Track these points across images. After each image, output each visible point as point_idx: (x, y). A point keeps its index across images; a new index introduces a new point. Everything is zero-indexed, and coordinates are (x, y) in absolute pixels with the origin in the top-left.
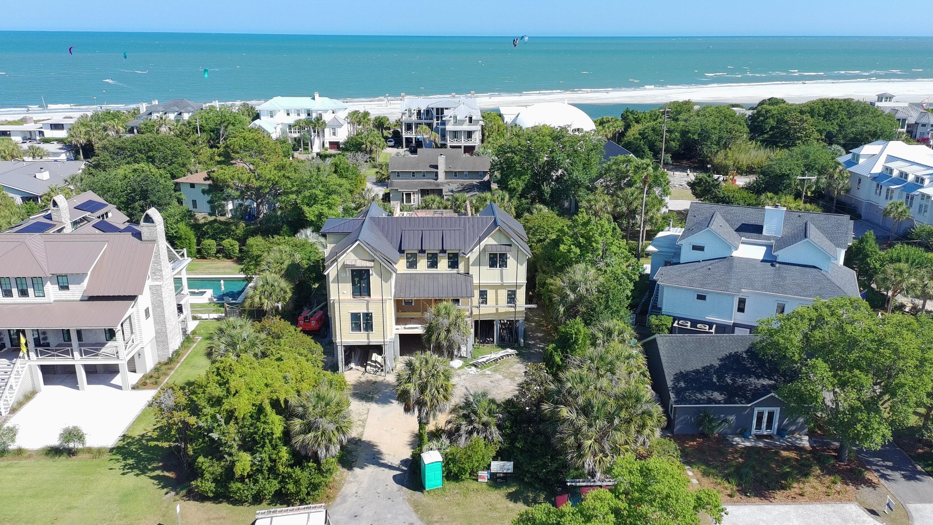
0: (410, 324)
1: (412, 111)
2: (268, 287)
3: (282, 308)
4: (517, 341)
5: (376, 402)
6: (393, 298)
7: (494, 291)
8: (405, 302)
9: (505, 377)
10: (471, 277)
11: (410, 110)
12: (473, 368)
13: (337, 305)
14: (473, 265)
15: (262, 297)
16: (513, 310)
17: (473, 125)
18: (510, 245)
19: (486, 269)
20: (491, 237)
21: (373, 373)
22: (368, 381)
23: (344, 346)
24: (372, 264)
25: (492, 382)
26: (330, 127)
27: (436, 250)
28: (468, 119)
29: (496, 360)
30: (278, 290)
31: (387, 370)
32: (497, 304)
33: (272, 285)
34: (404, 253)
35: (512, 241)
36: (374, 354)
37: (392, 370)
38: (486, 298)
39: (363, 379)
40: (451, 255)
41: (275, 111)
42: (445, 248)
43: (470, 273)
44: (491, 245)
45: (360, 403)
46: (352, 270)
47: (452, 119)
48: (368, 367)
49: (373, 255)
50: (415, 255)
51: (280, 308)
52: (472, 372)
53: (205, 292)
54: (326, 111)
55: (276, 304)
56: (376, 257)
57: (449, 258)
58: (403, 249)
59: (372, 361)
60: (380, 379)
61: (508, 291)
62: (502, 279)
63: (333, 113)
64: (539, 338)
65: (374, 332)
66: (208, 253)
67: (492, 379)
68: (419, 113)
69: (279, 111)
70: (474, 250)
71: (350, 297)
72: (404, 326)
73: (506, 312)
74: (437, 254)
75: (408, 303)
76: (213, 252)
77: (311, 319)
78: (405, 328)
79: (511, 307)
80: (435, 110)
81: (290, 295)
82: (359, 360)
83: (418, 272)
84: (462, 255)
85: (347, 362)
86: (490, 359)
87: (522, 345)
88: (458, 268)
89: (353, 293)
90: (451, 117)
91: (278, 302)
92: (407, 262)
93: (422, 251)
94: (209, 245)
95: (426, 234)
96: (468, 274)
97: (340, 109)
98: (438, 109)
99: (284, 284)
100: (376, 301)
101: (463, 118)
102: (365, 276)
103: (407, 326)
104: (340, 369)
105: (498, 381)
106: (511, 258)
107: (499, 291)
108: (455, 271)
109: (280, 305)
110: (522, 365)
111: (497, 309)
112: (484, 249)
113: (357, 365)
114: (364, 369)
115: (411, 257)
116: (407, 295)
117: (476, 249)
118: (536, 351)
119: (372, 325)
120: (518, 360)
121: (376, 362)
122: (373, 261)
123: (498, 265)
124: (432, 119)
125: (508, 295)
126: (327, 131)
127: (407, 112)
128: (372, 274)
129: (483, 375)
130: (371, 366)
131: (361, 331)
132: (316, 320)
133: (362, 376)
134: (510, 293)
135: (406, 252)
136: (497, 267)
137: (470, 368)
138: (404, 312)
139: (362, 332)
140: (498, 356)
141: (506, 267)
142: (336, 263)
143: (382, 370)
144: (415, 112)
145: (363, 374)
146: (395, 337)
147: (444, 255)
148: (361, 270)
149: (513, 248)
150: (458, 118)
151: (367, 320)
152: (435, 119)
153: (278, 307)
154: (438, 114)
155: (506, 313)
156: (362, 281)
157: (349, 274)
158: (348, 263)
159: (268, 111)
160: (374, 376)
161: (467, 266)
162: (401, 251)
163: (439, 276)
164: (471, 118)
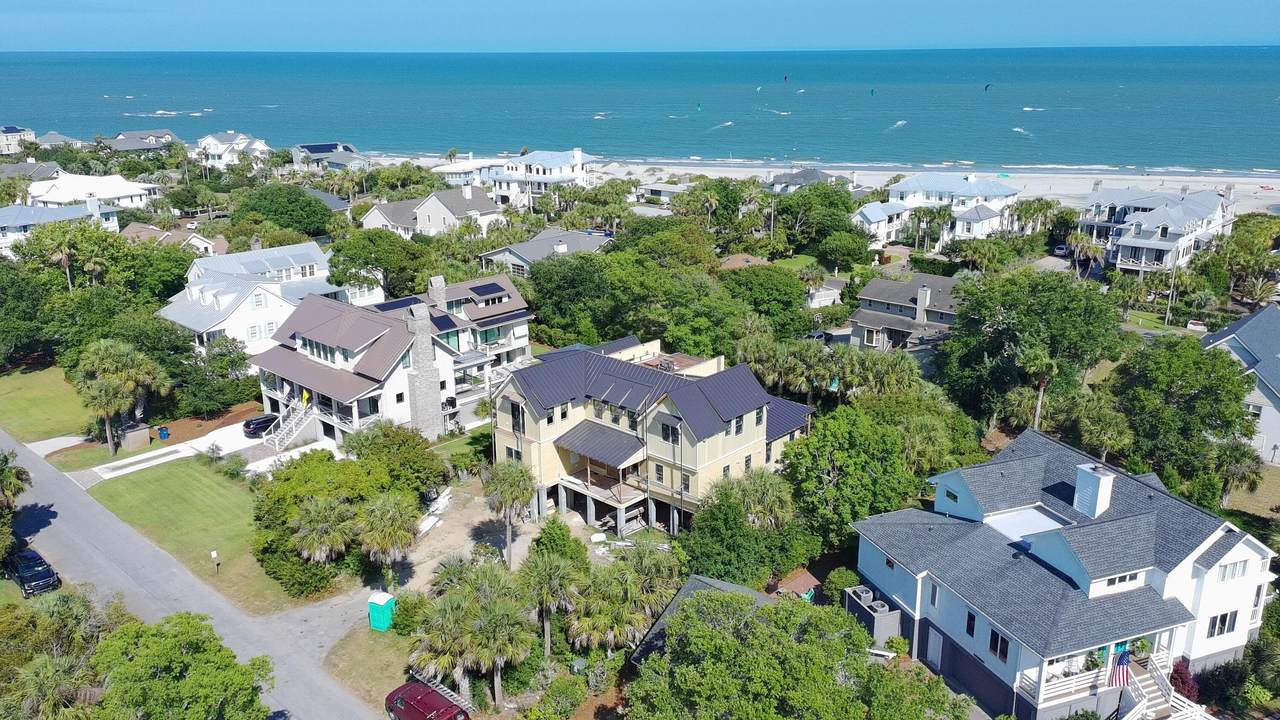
6: (543, 442)
7: (669, 469)
10: (644, 444)
14: (647, 431)
19: (659, 440)
24: (523, 401)
27: (616, 404)
28: (1160, 230)
32: (672, 486)
38: (662, 476)
40: (631, 414)
41: (906, 192)
42: (623, 404)
44: (663, 413)
46: (511, 402)
47: (1134, 227)
49: (522, 391)
57: (629, 416)
61: (683, 475)
62: (674, 458)
63: (985, 200)
68: (1112, 209)
69: (914, 193)
71: (511, 429)
74: (617, 408)
88: (636, 430)
89: (513, 426)
92: (595, 409)
96: (644, 440)
101: (1152, 229)
106: (683, 435)
107: (674, 471)
108: (634, 433)
117: (648, 414)
123: (671, 439)
125: (683, 479)
127: (1094, 208)
128: (526, 412)
135: (592, 398)
136: (669, 441)
141: (678, 444)
144: (1107, 209)
147: (623, 411)
150: (1144, 228)
151: (518, 459)
157: (509, 406)
159: (898, 191)
161: (643, 432)
162: (588, 396)
164: (1165, 230)
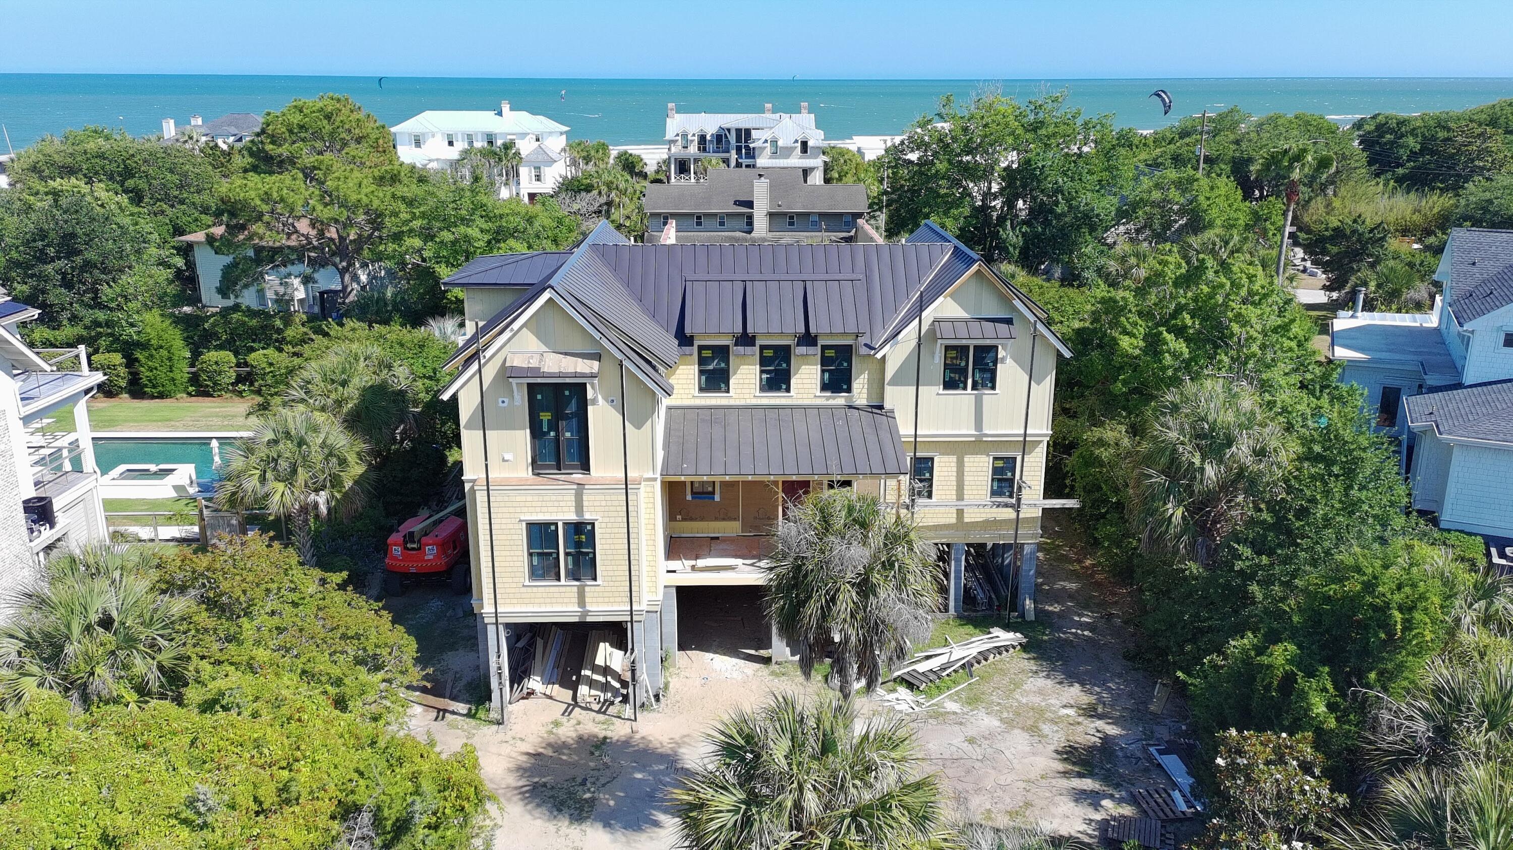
0: (709, 555)
1: (690, 137)
2: (286, 448)
3: (329, 510)
4: (1015, 604)
5: (608, 821)
6: (658, 475)
7: (953, 459)
8: (693, 493)
9: (1009, 724)
10: (890, 415)
11: (684, 136)
12: (903, 692)
13: (481, 497)
14: (895, 382)
15: (269, 475)
16: (1010, 514)
17: (809, 158)
18: (1009, 321)
19: (933, 393)
20: (952, 296)
21: (596, 707)
22: (580, 738)
23: (507, 626)
24: (595, 366)
25: (971, 741)
26: (529, 164)
27: (787, 335)
28: (799, 144)
29: (967, 666)
30: (317, 456)
31: (641, 697)
32: (960, 496)
33: (301, 442)
34: (691, 344)
35: (1014, 309)
36: (602, 645)
37: (657, 697)
38: (930, 480)
39: (567, 732)
40: (830, 353)
41: (424, 134)
42: (813, 330)
43: (887, 405)
44: (953, 321)
45: (551, 827)
46: (530, 385)
47: (768, 145)
48: (583, 690)
49: (597, 336)
50: (722, 352)
51: (323, 509)
52: (903, 707)
53: (172, 471)
54: (523, 135)
55: (313, 496)
56: (605, 342)
57: (825, 361)
58: (688, 331)
59: (595, 669)
60: (618, 730)
61: (995, 459)
62: (979, 424)
63: (538, 140)
64: (1071, 596)
65: (599, 582)
66: (215, 384)
67: (971, 732)
68: (702, 139)
69: (433, 136)
70: (900, 336)
71: (524, 472)
72: (693, 562)
73: (987, 522)
74: (788, 347)
75: (703, 492)
76: (227, 380)
77: (424, 540)
78: (693, 568)
79: (1006, 505)
80: (733, 133)
81: (357, 469)
82: (556, 666)
83: (732, 402)
84: (864, 351)
85: (519, 674)
86: (949, 664)
87: (1031, 616)
88: (849, 390)
89: (534, 462)
90: (766, 141)
91: (317, 491)
92: (701, 372)
93: (746, 339)
94: (216, 363)
95: (756, 293)
96: (881, 407)
97: (551, 133)
98: (738, 131)
99: (340, 439)
100: (605, 487)
101: (790, 143)
102: (571, 409)
103: (701, 563)
104: (495, 695)
105: (990, 736)
106: (1009, 360)
107: (967, 459)
108: (840, 399)
109: (322, 499)
110: (1049, 683)
111: (960, 513)
112: (932, 331)
113: (549, 682)
114: (571, 692)
115: (713, 359)
116: (704, 468)
117: (910, 333)
118: (1075, 634)
119: (593, 561)
120: (1032, 666)
121: (606, 670)
122: (598, 357)
123: (970, 382)
124: (728, 151)
125: (996, 470)
126: (524, 171)
127: (679, 138)
128: (594, 402)
129: (938, 715)
130: (592, 684)
131: (559, 579)
132: (437, 545)
133: (565, 719)
134: (1000, 464)
135: (697, 343)
136: (965, 388)
137: (894, 690)
138: (691, 519)
139: (563, 581)
140: (973, 651)
141: (993, 388)
142: (475, 367)
143: (625, 699)
144: (696, 138)
145: (567, 712)
146: (665, 594)
147: (811, 350)
148: (558, 388)
149: (1016, 328)
150: (780, 143)
151: (579, 544)
152: (734, 152)
153: (316, 505)
154: (738, 139)
155: (987, 524)
156: (562, 424)
157: (521, 400)
158: (517, 361)
159: (410, 134)
160: (601, 717)
161: (878, 385)
162: (684, 339)
163: (798, 414)
164: (804, 144)
